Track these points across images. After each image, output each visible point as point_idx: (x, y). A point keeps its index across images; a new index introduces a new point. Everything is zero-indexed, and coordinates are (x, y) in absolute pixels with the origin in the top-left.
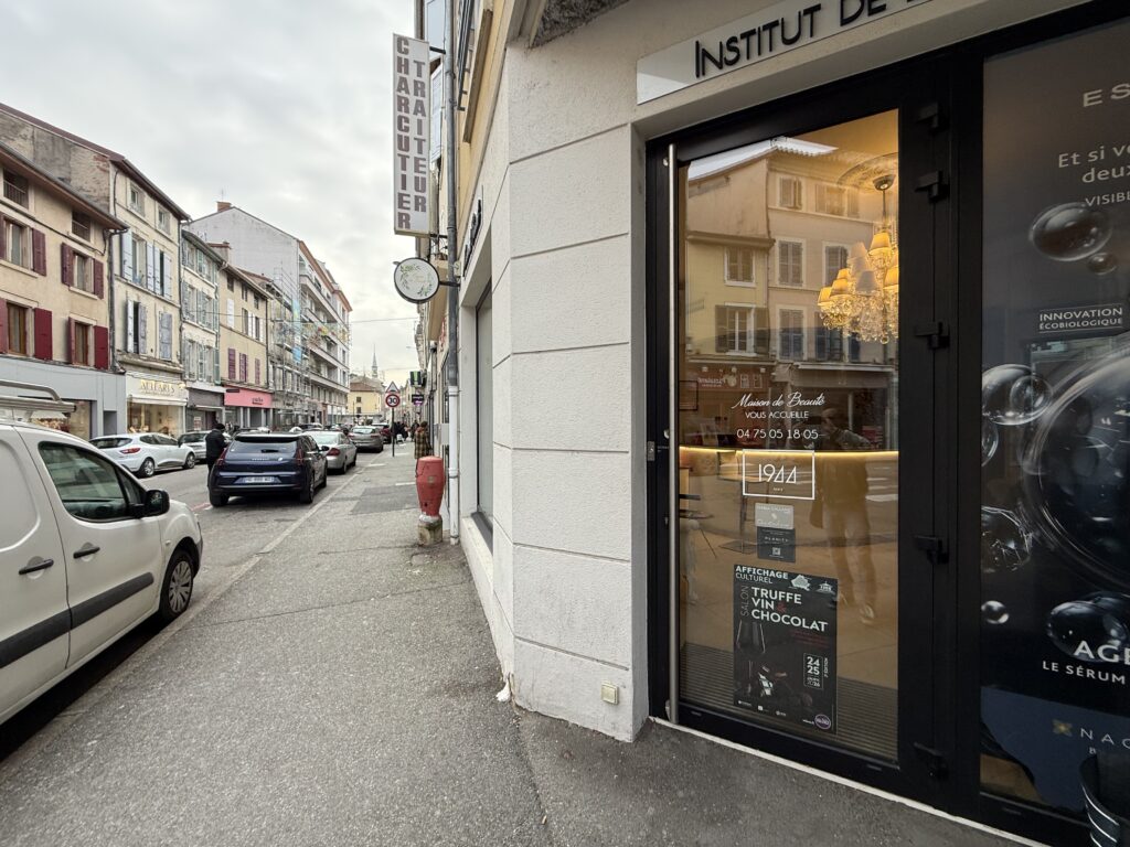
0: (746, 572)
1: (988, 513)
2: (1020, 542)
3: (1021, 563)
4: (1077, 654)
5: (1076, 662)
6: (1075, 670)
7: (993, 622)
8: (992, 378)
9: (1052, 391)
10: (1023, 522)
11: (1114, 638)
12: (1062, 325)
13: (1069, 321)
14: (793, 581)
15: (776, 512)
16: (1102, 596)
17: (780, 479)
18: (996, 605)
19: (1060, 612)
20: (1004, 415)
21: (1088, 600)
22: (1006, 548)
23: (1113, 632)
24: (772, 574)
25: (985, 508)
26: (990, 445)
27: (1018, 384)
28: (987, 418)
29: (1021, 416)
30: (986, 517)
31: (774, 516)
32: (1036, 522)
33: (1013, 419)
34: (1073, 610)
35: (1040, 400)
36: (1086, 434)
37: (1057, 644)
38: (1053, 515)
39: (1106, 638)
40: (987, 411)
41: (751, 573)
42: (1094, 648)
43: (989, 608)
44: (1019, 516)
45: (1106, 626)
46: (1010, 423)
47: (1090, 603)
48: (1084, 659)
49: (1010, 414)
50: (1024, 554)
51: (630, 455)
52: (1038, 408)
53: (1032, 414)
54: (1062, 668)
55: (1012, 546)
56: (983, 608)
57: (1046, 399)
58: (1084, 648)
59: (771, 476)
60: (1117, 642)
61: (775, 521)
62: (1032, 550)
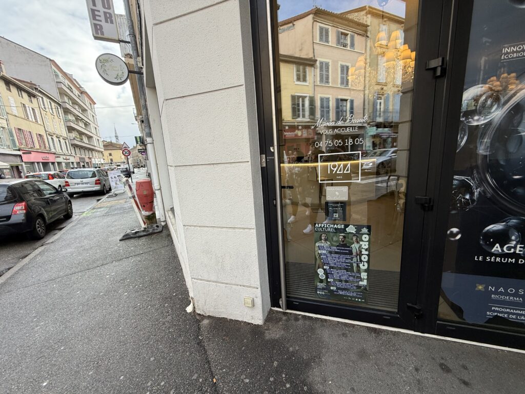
0: (321, 227)
1: (457, 180)
2: (472, 194)
3: (471, 206)
4: (493, 251)
5: (492, 255)
6: (491, 259)
7: (453, 239)
8: (468, 95)
9: (503, 100)
10: (475, 183)
11: (513, 241)
12: (515, 55)
13: (519, 52)
14: (347, 229)
15: (338, 191)
16: (511, 219)
17: (340, 171)
18: (455, 230)
19: (488, 230)
20: (472, 119)
21: (503, 222)
22: (464, 198)
23: (513, 238)
24: (336, 226)
25: (456, 177)
26: (462, 138)
27: (484, 98)
28: (463, 121)
29: (482, 119)
30: (455, 182)
31: (337, 193)
32: (482, 181)
33: (477, 121)
34: (495, 228)
35: (495, 107)
36: (518, 127)
37: (484, 247)
38: (492, 177)
39: (508, 240)
40: (463, 117)
41: (324, 227)
42: (502, 247)
43: (452, 232)
44: (474, 180)
45: (510, 235)
46: (475, 124)
47: (504, 224)
48: (496, 253)
49: (476, 118)
50: (473, 201)
51: (250, 163)
52: (492, 113)
53: (488, 117)
54: (484, 259)
55: (467, 197)
56: (448, 232)
57: (498, 107)
58: (497, 247)
59: (335, 169)
60: (514, 242)
61: (338, 197)
62: (478, 198)
